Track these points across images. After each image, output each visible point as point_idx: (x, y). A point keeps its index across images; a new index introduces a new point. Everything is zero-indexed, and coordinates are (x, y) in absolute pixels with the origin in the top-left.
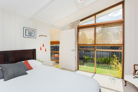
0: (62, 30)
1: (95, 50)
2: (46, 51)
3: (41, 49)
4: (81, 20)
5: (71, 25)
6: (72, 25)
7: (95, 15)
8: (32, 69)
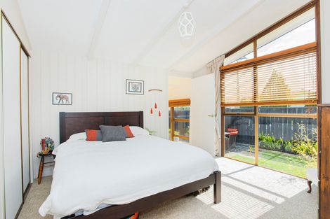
0: (194, 78)
1: (255, 114)
2: (160, 115)
3: (152, 112)
4: (227, 55)
5: (209, 65)
6: (209, 67)
7: (254, 40)
8: (133, 136)
